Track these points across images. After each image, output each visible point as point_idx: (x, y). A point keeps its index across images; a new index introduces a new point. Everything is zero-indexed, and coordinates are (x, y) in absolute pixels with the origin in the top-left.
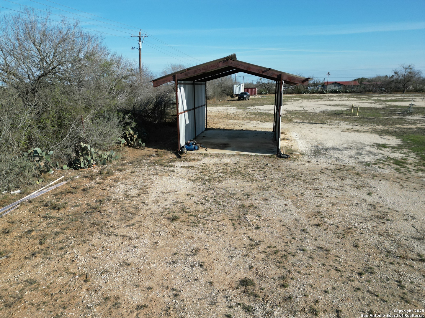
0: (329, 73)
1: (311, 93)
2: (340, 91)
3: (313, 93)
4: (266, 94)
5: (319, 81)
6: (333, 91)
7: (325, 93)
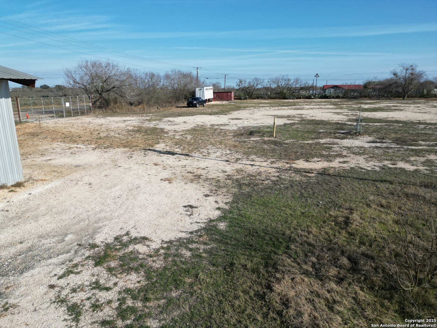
0: (317, 75)
1: (297, 98)
2: (330, 97)
3: (300, 98)
4: (245, 99)
5: (308, 84)
6: (323, 96)
7: (313, 99)
